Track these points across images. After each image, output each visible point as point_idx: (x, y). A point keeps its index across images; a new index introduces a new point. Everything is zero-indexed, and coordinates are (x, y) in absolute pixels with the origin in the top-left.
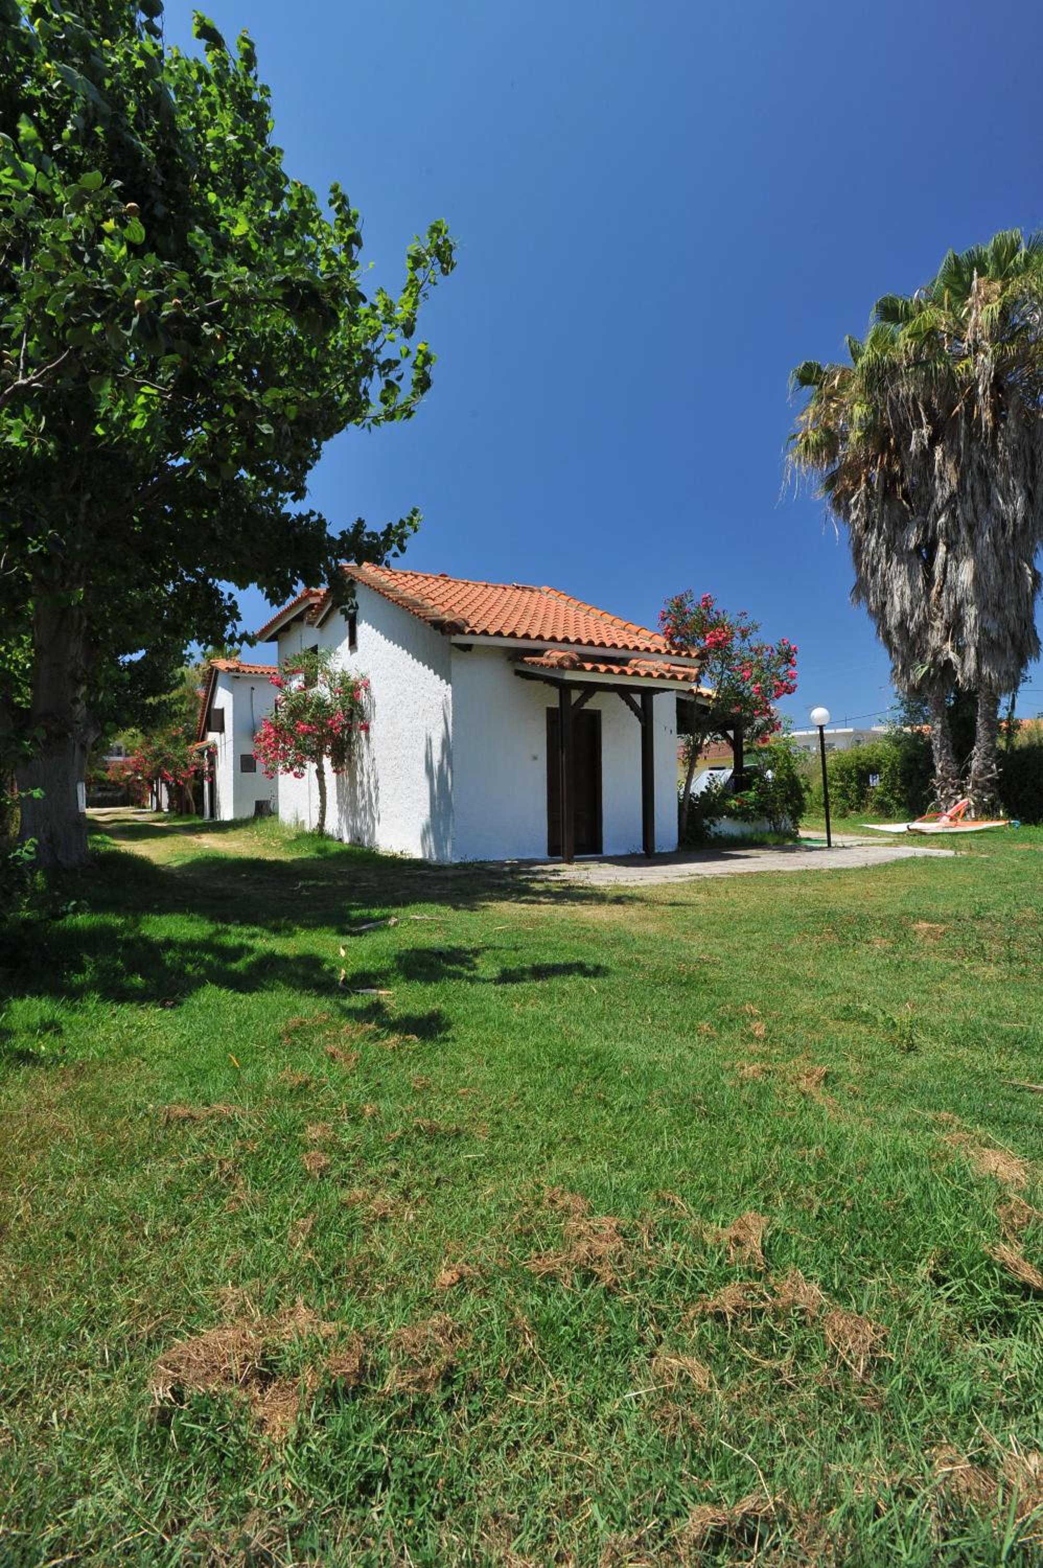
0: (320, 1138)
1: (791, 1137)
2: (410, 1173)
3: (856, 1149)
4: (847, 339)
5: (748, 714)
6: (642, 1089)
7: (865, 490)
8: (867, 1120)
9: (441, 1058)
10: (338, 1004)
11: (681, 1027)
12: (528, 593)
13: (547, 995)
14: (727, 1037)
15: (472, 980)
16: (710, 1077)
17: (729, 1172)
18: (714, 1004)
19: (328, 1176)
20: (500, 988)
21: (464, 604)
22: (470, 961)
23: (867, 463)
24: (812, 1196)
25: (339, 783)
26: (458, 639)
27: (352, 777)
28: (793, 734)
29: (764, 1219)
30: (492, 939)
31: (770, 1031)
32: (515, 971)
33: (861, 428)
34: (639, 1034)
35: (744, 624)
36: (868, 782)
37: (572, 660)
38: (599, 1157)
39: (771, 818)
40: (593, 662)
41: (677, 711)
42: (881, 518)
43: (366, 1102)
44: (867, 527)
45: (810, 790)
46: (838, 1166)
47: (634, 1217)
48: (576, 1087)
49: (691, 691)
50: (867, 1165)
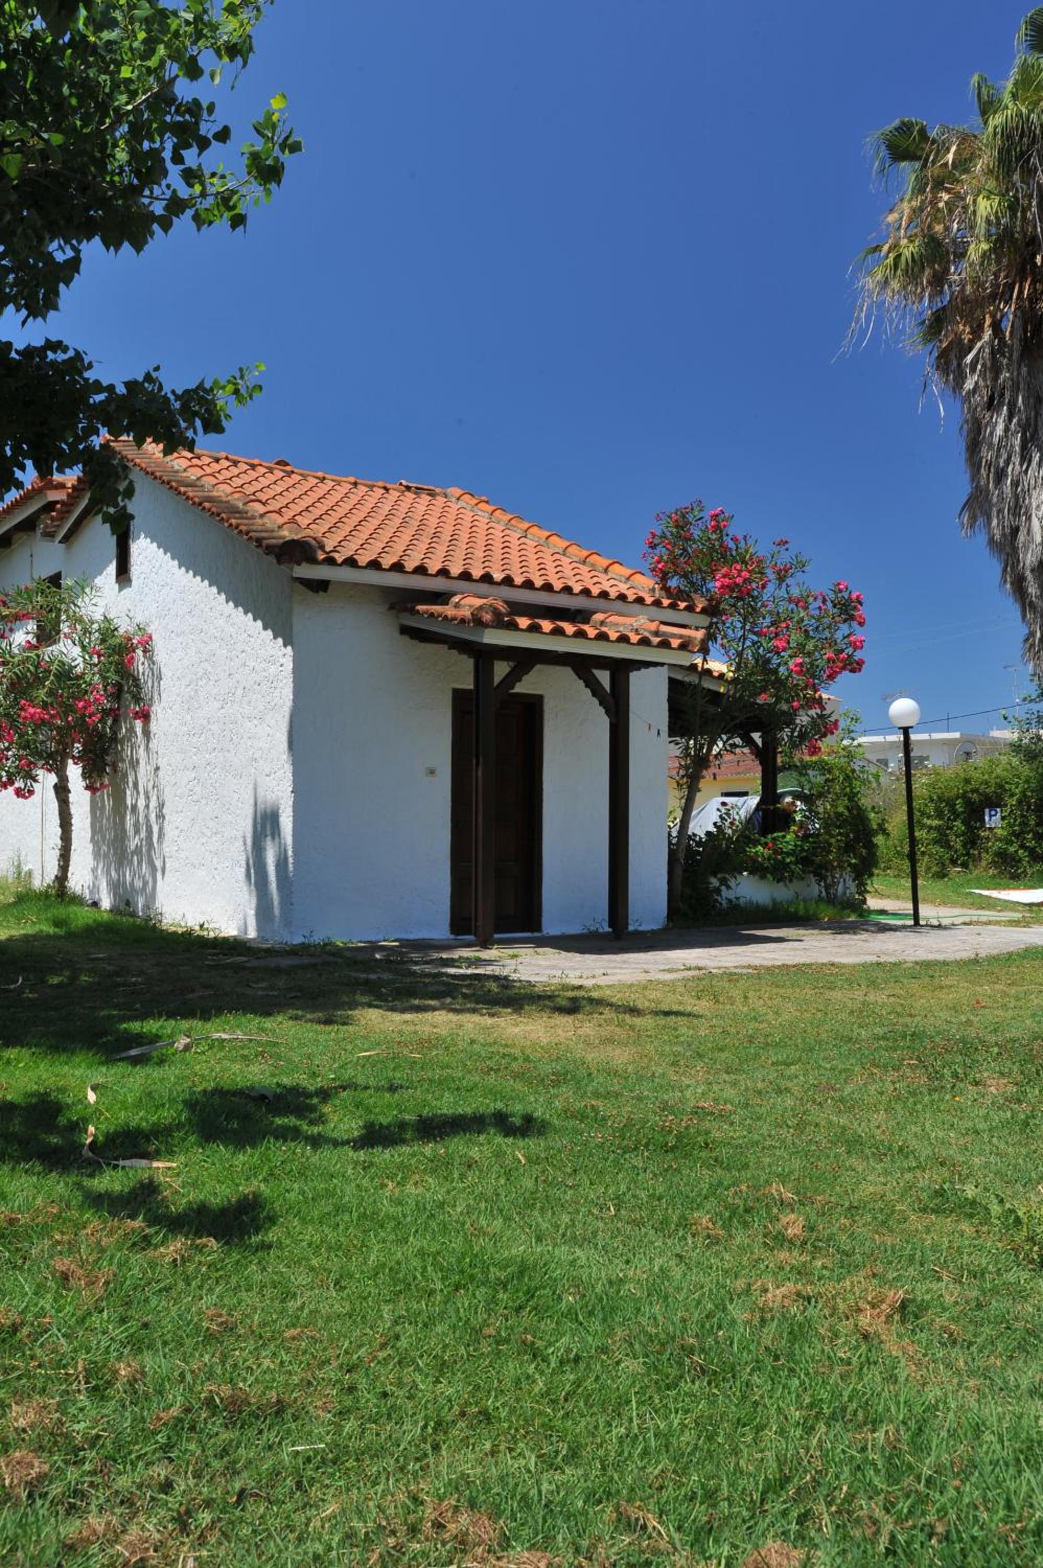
0: (32, 1426)
1: (844, 1409)
2: (191, 1482)
3: (952, 1434)
4: (976, 78)
5: (785, 707)
6: (596, 1325)
7: (991, 342)
8: (971, 1383)
9: (258, 1277)
10: (79, 1186)
11: (665, 1222)
12: (425, 498)
13: (441, 1167)
14: (740, 1238)
15: (316, 1142)
16: (710, 1306)
17: (738, 1470)
18: (720, 1183)
19: (44, 1496)
20: (362, 1155)
21: (317, 512)
22: (313, 1109)
23: (993, 296)
24: (878, 1513)
25: (95, 808)
26: (305, 571)
27: (119, 798)
28: (862, 740)
29: (795, 1553)
30: (350, 1072)
31: (812, 1229)
32: (388, 1127)
33: (988, 236)
34: (595, 1233)
35: (784, 558)
36: (983, 821)
37: (496, 613)
38: (521, 1445)
39: (821, 877)
40: (531, 616)
41: (670, 700)
42: (1016, 389)
43: (119, 1358)
44: (991, 405)
45: (884, 832)
46: (921, 1461)
47: (577, 1551)
48: (485, 1324)
49: (693, 667)
50: (971, 1460)
